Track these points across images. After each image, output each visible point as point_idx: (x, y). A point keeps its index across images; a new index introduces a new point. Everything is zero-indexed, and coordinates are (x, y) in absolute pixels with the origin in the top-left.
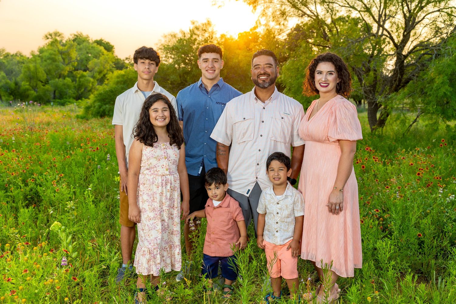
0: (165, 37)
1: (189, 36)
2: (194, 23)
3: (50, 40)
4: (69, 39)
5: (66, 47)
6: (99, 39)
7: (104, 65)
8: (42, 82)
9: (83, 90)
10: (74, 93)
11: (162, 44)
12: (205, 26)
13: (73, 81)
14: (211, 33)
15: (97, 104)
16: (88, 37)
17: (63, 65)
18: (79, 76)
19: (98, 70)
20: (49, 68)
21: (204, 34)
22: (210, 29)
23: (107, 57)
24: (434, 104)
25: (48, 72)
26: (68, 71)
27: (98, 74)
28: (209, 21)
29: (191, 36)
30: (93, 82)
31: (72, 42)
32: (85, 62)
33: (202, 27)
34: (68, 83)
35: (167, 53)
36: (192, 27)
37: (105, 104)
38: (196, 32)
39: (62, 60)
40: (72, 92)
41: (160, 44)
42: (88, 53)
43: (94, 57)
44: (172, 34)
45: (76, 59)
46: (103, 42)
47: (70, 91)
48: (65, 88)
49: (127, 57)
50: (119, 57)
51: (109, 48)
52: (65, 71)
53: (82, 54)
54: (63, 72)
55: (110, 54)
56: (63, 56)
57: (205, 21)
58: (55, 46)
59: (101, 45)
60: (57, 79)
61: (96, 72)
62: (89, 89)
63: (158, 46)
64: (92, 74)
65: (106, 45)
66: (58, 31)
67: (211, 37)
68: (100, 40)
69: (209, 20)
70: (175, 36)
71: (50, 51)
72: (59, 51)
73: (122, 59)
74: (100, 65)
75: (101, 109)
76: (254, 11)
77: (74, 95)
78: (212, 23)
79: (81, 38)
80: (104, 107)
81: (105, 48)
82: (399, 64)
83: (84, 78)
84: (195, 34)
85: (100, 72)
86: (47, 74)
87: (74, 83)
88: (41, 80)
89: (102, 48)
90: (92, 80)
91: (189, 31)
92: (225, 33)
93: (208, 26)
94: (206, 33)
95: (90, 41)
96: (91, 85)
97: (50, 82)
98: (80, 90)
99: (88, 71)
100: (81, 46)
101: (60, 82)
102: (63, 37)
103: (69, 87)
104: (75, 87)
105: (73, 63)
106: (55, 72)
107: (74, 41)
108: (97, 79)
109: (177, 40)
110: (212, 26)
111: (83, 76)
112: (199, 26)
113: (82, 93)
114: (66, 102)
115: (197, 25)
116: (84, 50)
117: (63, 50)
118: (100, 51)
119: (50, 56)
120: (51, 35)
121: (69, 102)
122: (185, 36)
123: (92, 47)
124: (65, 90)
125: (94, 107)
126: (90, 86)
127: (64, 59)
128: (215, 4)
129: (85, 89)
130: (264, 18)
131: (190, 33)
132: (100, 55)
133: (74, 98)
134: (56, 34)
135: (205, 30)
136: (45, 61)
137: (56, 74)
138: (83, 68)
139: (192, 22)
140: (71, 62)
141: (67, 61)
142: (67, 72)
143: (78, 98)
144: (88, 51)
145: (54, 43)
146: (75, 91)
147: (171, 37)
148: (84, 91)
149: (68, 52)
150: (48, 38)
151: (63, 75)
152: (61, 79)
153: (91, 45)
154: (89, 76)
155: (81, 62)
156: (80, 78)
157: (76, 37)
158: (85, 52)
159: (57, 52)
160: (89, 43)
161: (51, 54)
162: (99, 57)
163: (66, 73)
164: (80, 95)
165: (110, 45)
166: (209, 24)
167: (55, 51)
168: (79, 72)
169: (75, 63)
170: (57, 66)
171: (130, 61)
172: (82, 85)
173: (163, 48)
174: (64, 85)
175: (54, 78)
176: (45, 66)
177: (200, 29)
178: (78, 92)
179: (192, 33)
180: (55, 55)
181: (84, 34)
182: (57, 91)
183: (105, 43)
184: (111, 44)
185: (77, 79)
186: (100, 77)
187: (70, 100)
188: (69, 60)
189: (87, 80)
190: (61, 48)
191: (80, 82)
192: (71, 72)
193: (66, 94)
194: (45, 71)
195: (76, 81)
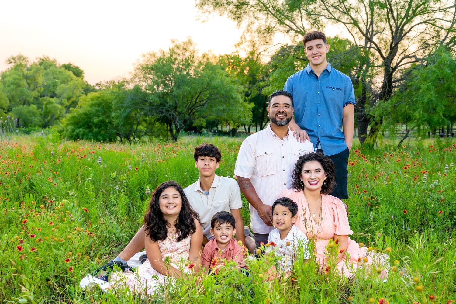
0: (144, 56)
1: (169, 55)
2: (174, 42)
3: (13, 65)
4: (34, 63)
5: (32, 71)
6: (67, 63)
7: (73, 91)
8: (4, 109)
9: (49, 118)
10: (40, 121)
11: (140, 64)
12: (185, 44)
13: (38, 108)
14: (192, 52)
15: (70, 128)
16: (55, 61)
17: (29, 91)
18: (45, 102)
19: (67, 96)
20: (12, 94)
21: (185, 53)
22: (191, 48)
23: (76, 82)
24: (421, 111)
25: (11, 99)
26: (34, 97)
27: (66, 100)
28: (190, 40)
29: (171, 55)
30: (61, 109)
31: (39, 66)
32: (52, 88)
33: (183, 45)
34: (34, 110)
35: (145, 73)
36: (172, 46)
37: (79, 128)
38: (176, 50)
39: (27, 86)
40: (38, 120)
41: (138, 64)
42: (54, 78)
43: (61, 83)
44: (151, 53)
45: (43, 84)
46: (72, 66)
47: (36, 119)
48: (30, 116)
49: (98, 82)
50: (89, 83)
51: (78, 73)
52: (31, 97)
53: (48, 79)
54: (28, 99)
55: (80, 79)
56: (29, 81)
57: (186, 40)
58: (20, 70)
59: (69, 70)
60: (21, 106)
61: (64, 98)
62: (56, 116)
63: (136, 66)
64: (60, 101)
65: (75, 70)
66: (22, 55)
67: (192, 57)
68: (69, 64)
69: (190, 38)
70: (154, 55)
71: (14, 76)
72: (24, 76)
73: (92, 85)
74: (69, 91)
75: (75, 133)
76: (238, 26)
77: (40, 123)
78: (193, 42)
79: (47, 62)
80: (78, 131)
81: (74, 73)
82: (387, 77)
83: (51, 104)
84: (176, 53)
85: (69, 99)
86: (10, 101)
87: (40, 110)
88: (4, 107)
89: (71, 73)
90: (60, 106)
91: (168, 51)
92: (207, 53)
93: (189, 45)
94: (187, 52)
95: (57, 65)
96: (59, 112)
97: (13, 109)
98: (47, 118)
99: (55, 98)
100: (48, 70)
101: (25, 109)
102: (28, 61)
103: (34, 114)
104: (41, 114)
105: (39, 88)
106: (19, 98)
107: (41, 64)
108: (65, 106)
109: (156, 59)
110: (194, 44)
111: (50, 103)
112: (180, 45)
113: (49, 121)
114: (31, 130)
115: (178, 44)
116: (51, 75)
117: (28, 75)
118: (69, 76)
119: (14, 81)
120: (14, 59)
121: (35, 130)
122: (164, 56)
123: (60, 72)
124: (30, 118)
125: (67, 131)
126: (57, 113)
127: (29, 84)
128: (198, 19)
129: (52, 117)
130: (249, 34)
131: (169, 52)
132: (68, 81)
133: (40, 126)
134: (20, 58)
135: (185, 49)
136: (9, 86)
137: (20, 100)
138: (49, 94)
139: (172, 40)
140: (36, 87)
141: (32, 86)
142: (32, 98)
143: (45, 126)
144: (55, 76)
145: (18, 67)
146: (41, 119)
147: (150, 57)
148: (51, 118)
149: (34, 77)
150: (11, 63)
151: (28, 101)
152: (25, 106)
153: (58, 70)
154: (56, 103)
155: (47, 87)
156: (46, 105)
157: (41, 61)
158: (52, 77)
159: (22, 77)
160: (56, 67)
161: (15, 79)
162: (67, 82)
163: (31, 100)
164: (46, 123)
165: (80, 70)
166: (190, 42)
167: (19, 76)
168: (45, 98)
169: (41, 89)
170: (22, 92)
171: (101, 87)
172: (49, 113)
173: (141, 68)
174: (29, 112)
175: (17, 104)
176: (8, 92)
177: (181, 48)
178: (44, 120)
179: (172, 52)
180: (19, 80)
181: (51, 58)
182: (21, 119)
183: (74, 67)
184: (80, 68)
185: (44, 106)
186: (69, 104)
187: (35, 128)
188: (34, 85)
189: (55, 107)
190: (26, 72)
191: (46, 109)
192: (36, 99)
193: (31, 122)
194: (8, 97)
195: (42, 108)
